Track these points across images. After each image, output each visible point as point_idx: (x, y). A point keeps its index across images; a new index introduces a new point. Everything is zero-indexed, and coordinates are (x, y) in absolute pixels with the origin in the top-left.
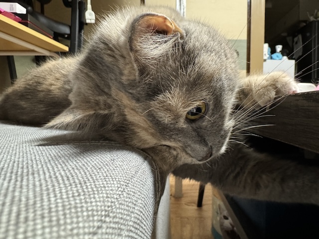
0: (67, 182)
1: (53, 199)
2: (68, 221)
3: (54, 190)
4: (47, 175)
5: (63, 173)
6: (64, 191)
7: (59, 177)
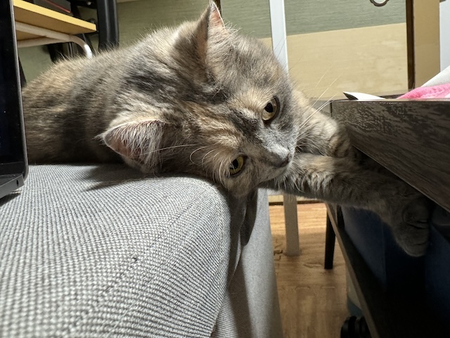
0: (127, 216)
1: (121, 226)
2: (133, 238)
3: (120, 220)
4: (112, 212)
5: (123, 210)
6: (126, 221)
7: (121, 212)
